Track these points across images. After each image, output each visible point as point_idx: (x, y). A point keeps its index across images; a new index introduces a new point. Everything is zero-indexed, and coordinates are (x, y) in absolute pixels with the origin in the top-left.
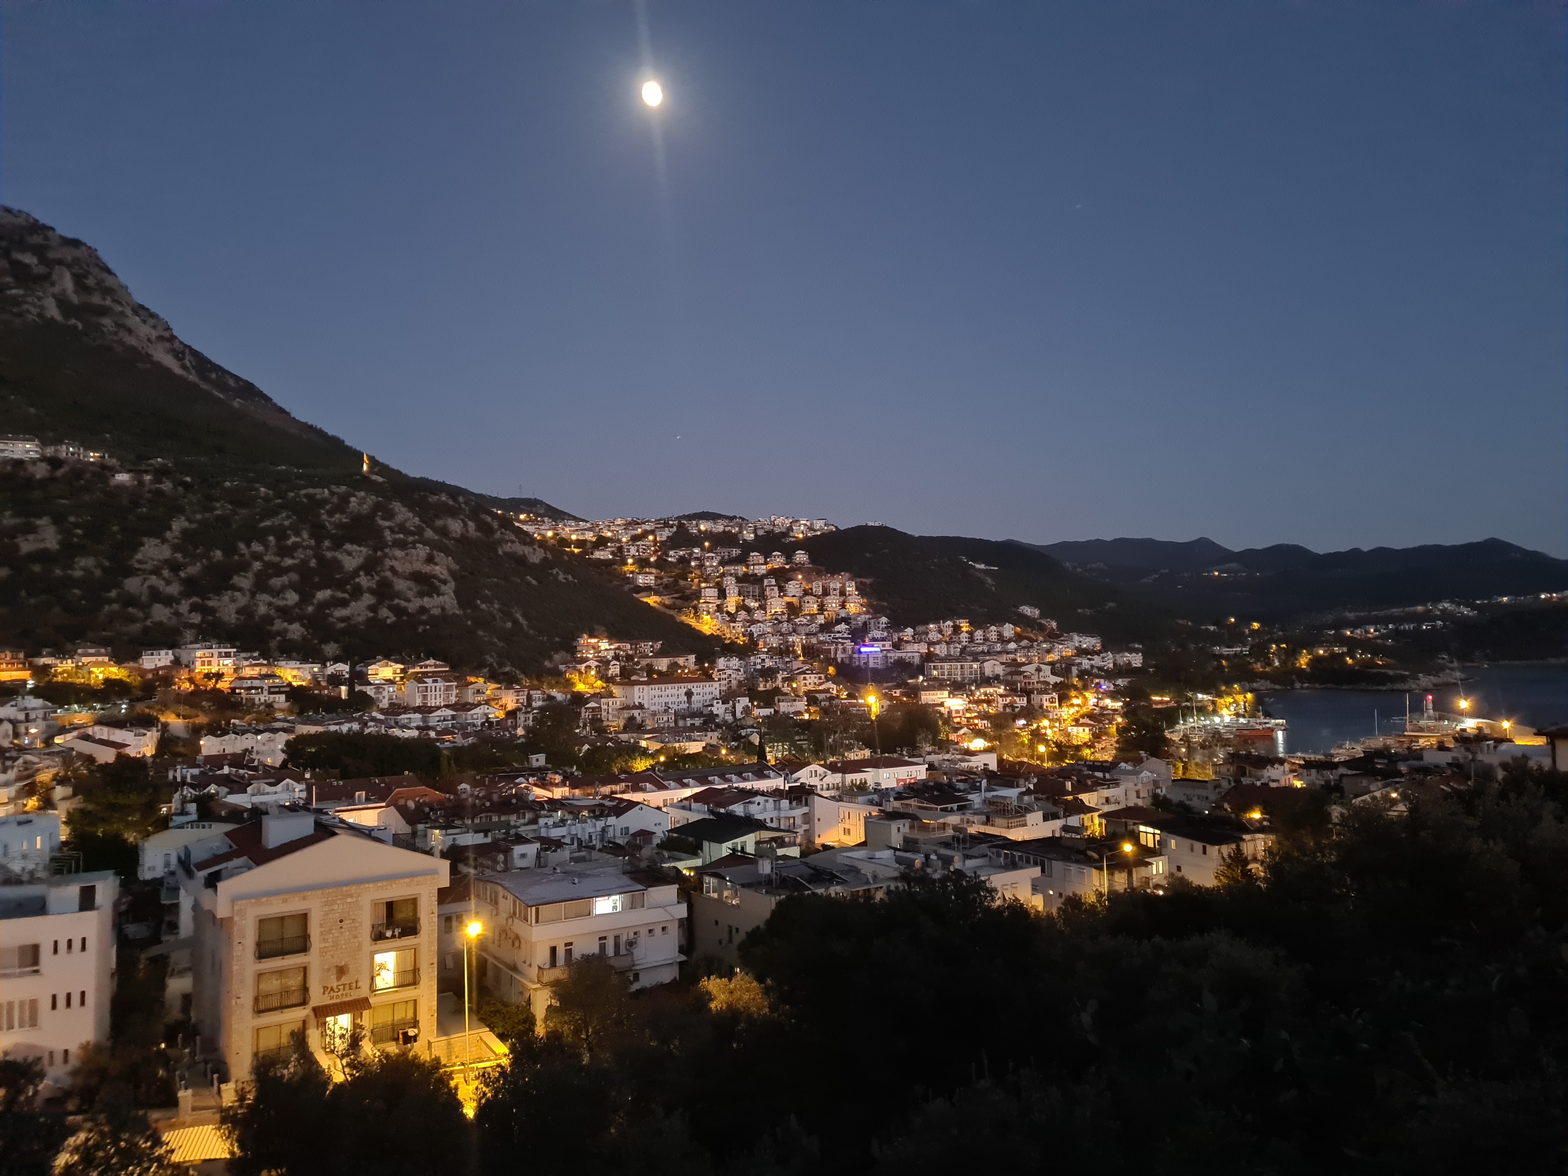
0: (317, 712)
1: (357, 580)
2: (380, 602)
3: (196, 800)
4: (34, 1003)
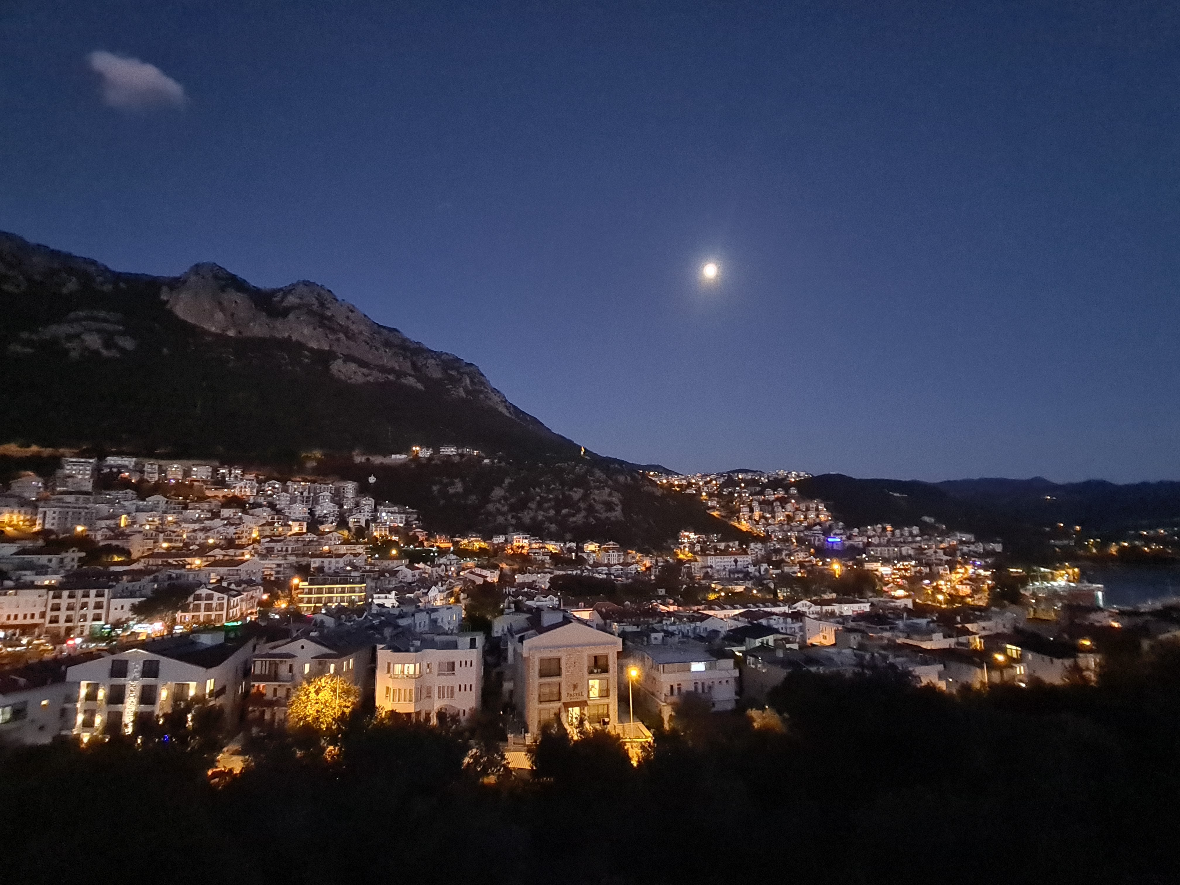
0: (562, 565)
1: (579, 504)
2: (589, 515)
3: (514, 602)
4: (452, 687)
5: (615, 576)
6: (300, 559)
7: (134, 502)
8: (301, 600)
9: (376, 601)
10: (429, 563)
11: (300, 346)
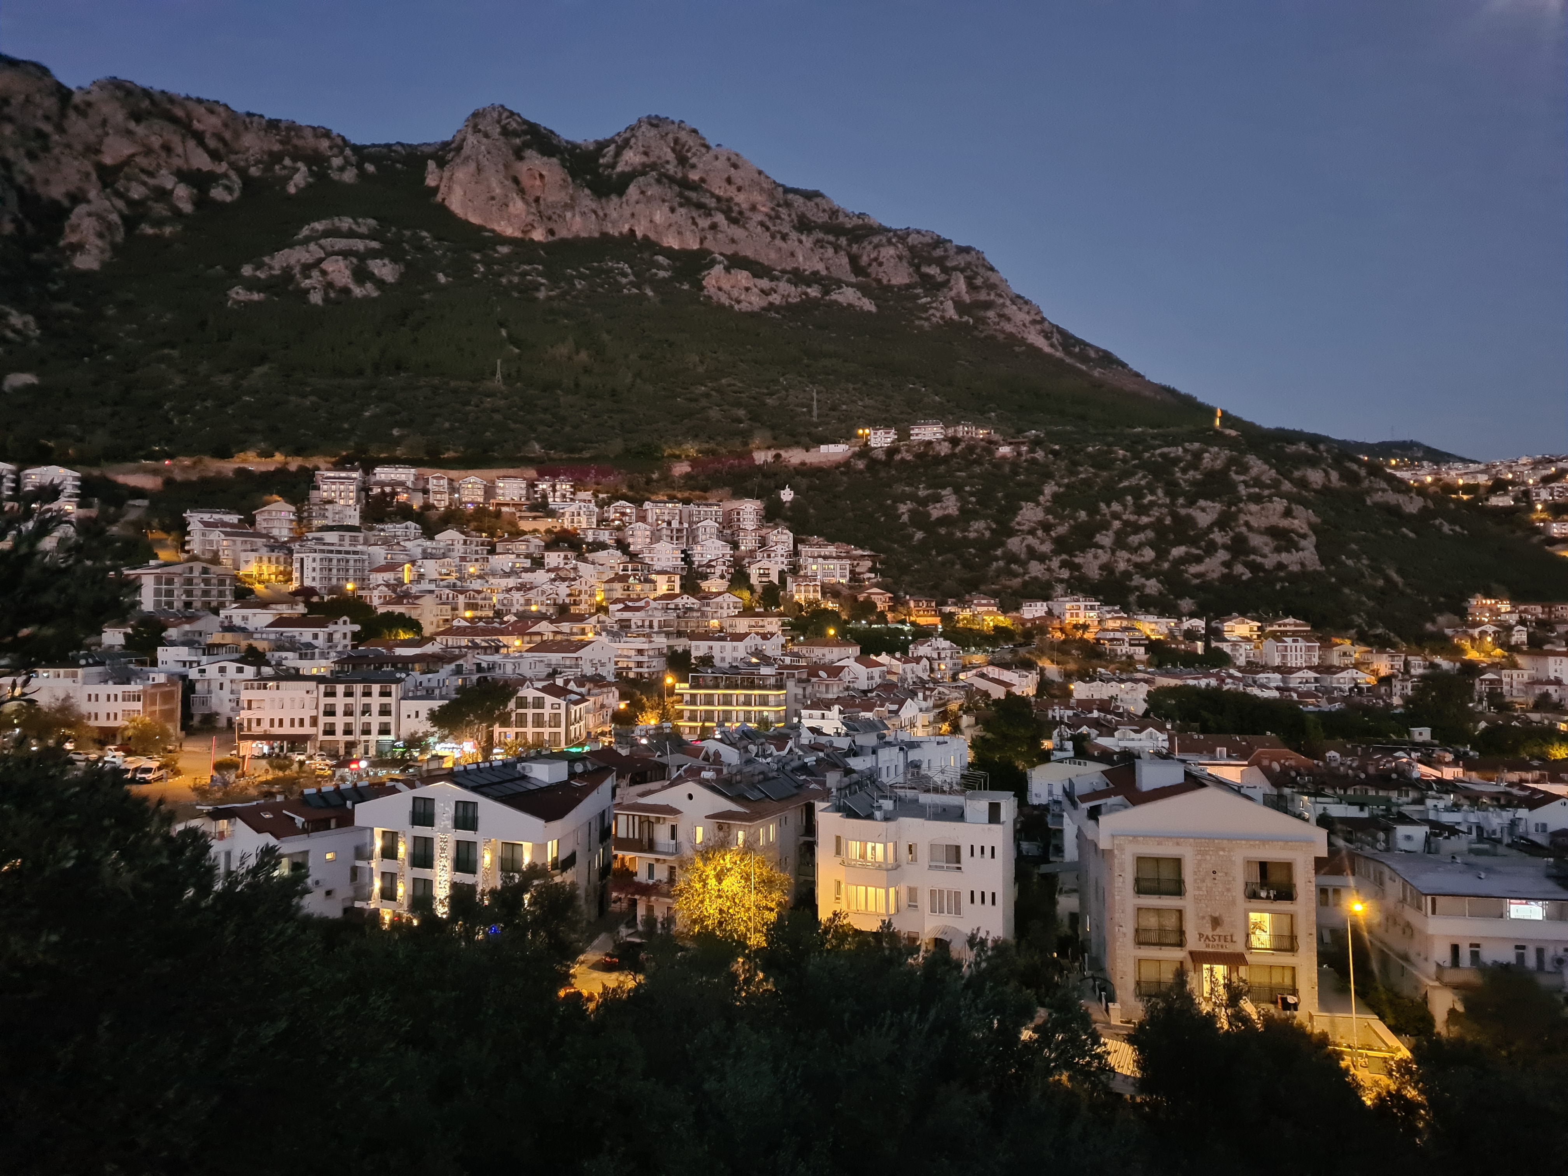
0: (1174, 665)
1: (1211, 536)
2: (1235, 558)
3: (1073, 738)
4: (958, 894)
5: (1300, 695)
6: (672, 642)
7: (419, 541)
8: (680, 715)
9: (807, 723)
10: (898, 655)
11: (649, 245)
